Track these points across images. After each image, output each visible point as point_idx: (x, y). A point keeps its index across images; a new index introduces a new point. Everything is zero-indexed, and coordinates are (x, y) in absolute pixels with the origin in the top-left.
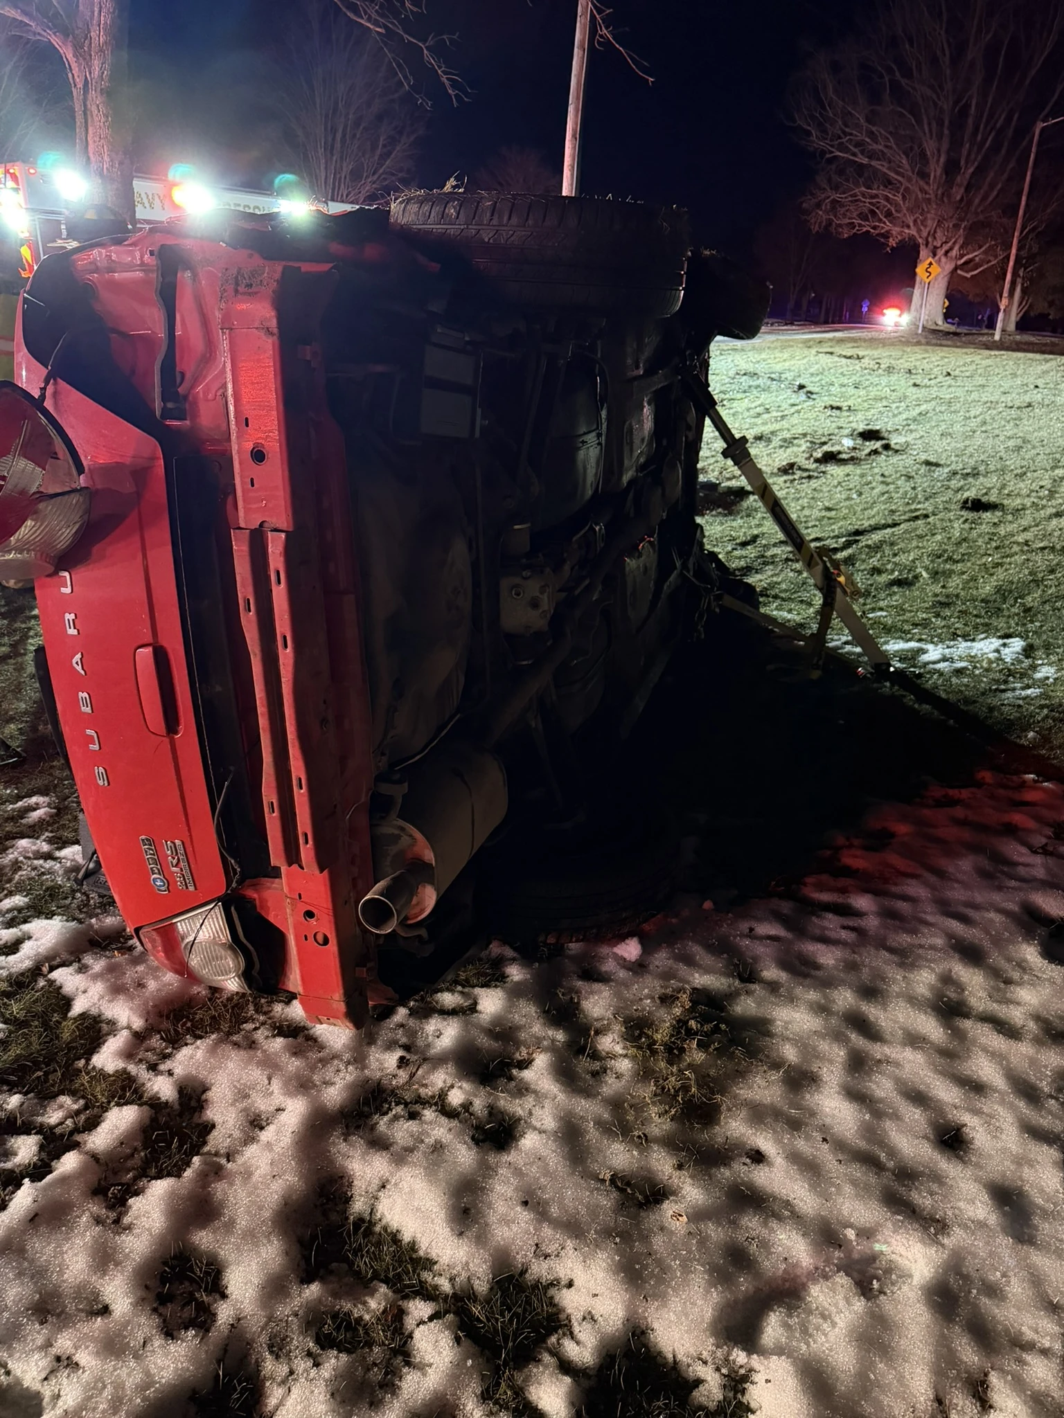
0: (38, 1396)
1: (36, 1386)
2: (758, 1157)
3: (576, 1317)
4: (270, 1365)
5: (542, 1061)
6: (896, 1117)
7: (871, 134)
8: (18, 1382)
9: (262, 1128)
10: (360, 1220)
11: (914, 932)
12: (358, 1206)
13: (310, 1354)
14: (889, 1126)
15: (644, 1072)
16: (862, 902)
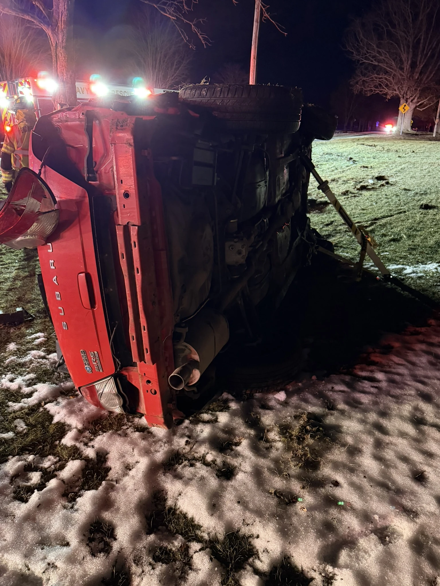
0: (41, 579)
1: (40, 575)
2: (336, 484)
3: (260, 550)
4: (134, 568)
5: (245, 443)
6: (396, 467)
7: (379, 52)
8: (33, 573)
9: (130, 470)
10: (170, 509)
11: (402, 388)
12: (170, 502)
13: (150, 564)
14: (392, 471)
15: (288, 448)
16: (380, 376)
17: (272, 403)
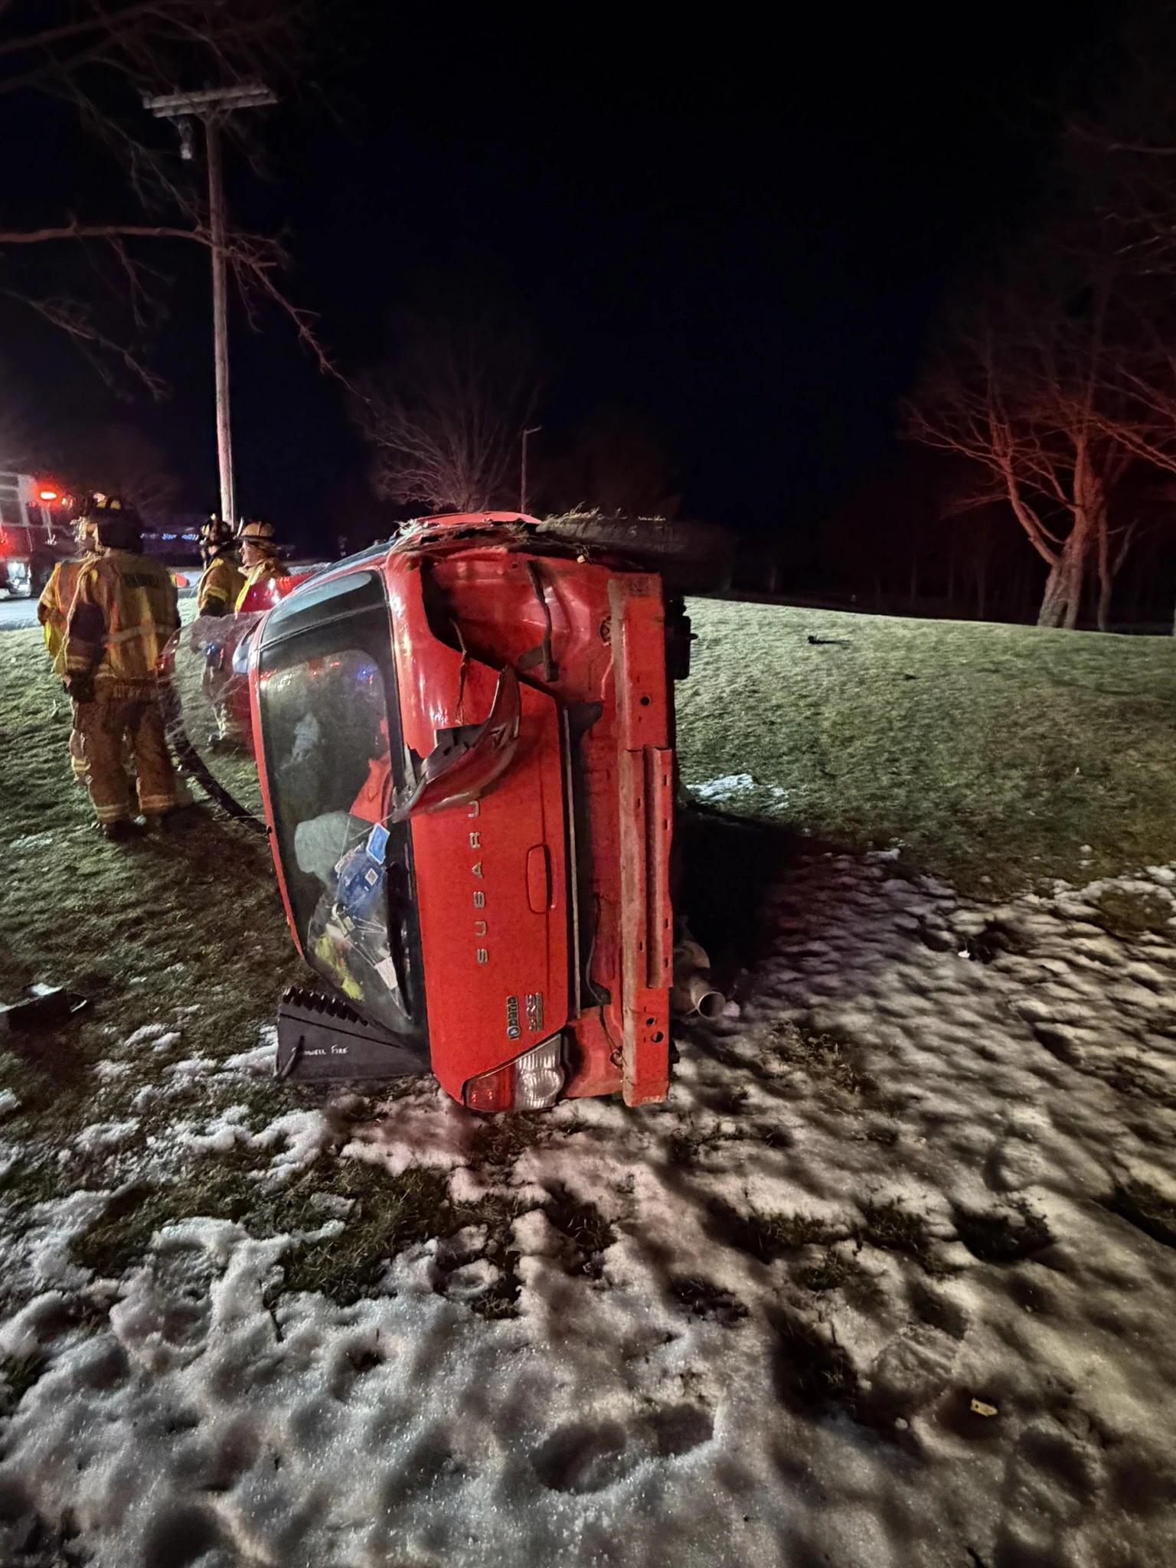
2: (917, 1098)
3: (923, 1213)
4: (804, 1316)
5: (751, 1089)
6: (955, 1053)
9: (631, 1192)
10: (751, 1219)
11: (860, 955)
12: (743, 1211)
13: (819, 1299)
14: (956, 1058)
15: (816, 1076)
16: (816, 946)
17: (726, 1024)
